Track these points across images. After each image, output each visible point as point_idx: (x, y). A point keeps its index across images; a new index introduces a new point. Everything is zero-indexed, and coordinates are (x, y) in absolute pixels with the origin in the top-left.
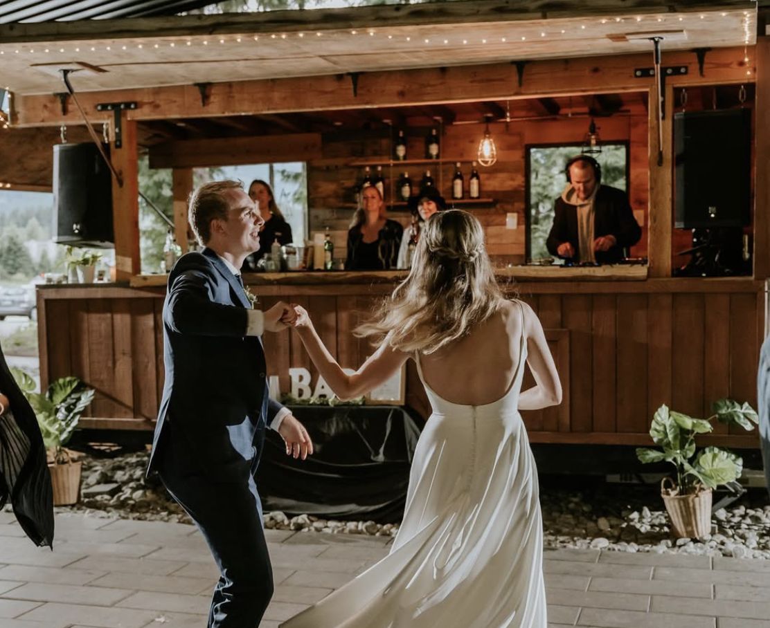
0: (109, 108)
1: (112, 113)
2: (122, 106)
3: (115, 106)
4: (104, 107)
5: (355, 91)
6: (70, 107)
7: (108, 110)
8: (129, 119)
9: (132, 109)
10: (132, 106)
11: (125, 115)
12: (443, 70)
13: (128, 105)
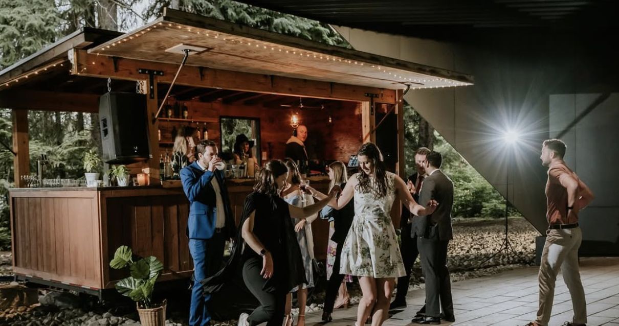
0: (147, 72)
1: (149, 76)
2: (155, 73)
3: (151, 72)
4: (144, 72)
5: (272, 85)
6: (120, 68)
7: (146, 73)
8: (158, 81)
9: (161, 75)
10: (161, 74)
11: (156, 78)
12: (305, 81)
13: (158, 73)
